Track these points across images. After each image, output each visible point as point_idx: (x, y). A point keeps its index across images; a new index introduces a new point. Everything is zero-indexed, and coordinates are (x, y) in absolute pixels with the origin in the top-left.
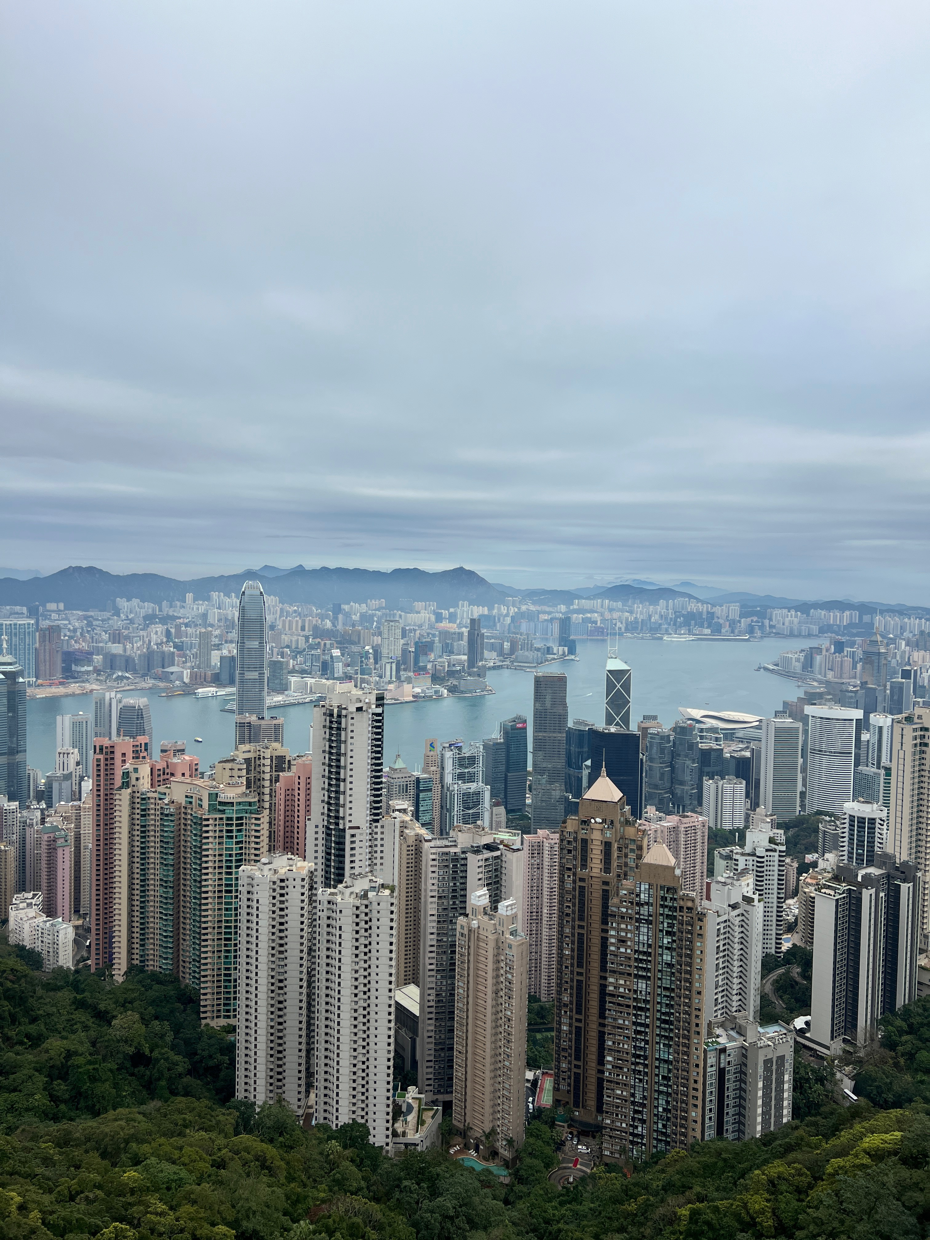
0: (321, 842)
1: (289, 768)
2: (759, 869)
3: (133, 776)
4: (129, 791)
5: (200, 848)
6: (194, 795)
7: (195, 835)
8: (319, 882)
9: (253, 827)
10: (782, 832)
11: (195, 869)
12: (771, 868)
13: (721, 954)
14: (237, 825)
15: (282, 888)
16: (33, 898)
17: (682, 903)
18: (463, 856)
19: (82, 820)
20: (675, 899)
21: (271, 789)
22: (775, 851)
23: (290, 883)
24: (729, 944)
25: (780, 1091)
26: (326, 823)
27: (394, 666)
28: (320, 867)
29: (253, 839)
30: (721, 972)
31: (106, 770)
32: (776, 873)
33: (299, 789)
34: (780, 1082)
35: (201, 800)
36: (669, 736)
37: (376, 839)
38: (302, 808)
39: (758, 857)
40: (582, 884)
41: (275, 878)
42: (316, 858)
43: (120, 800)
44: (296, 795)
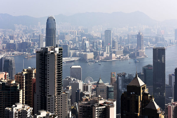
23: (22, 114)
26: (41, 94)
27: (109, 47)
41: (17, 112)
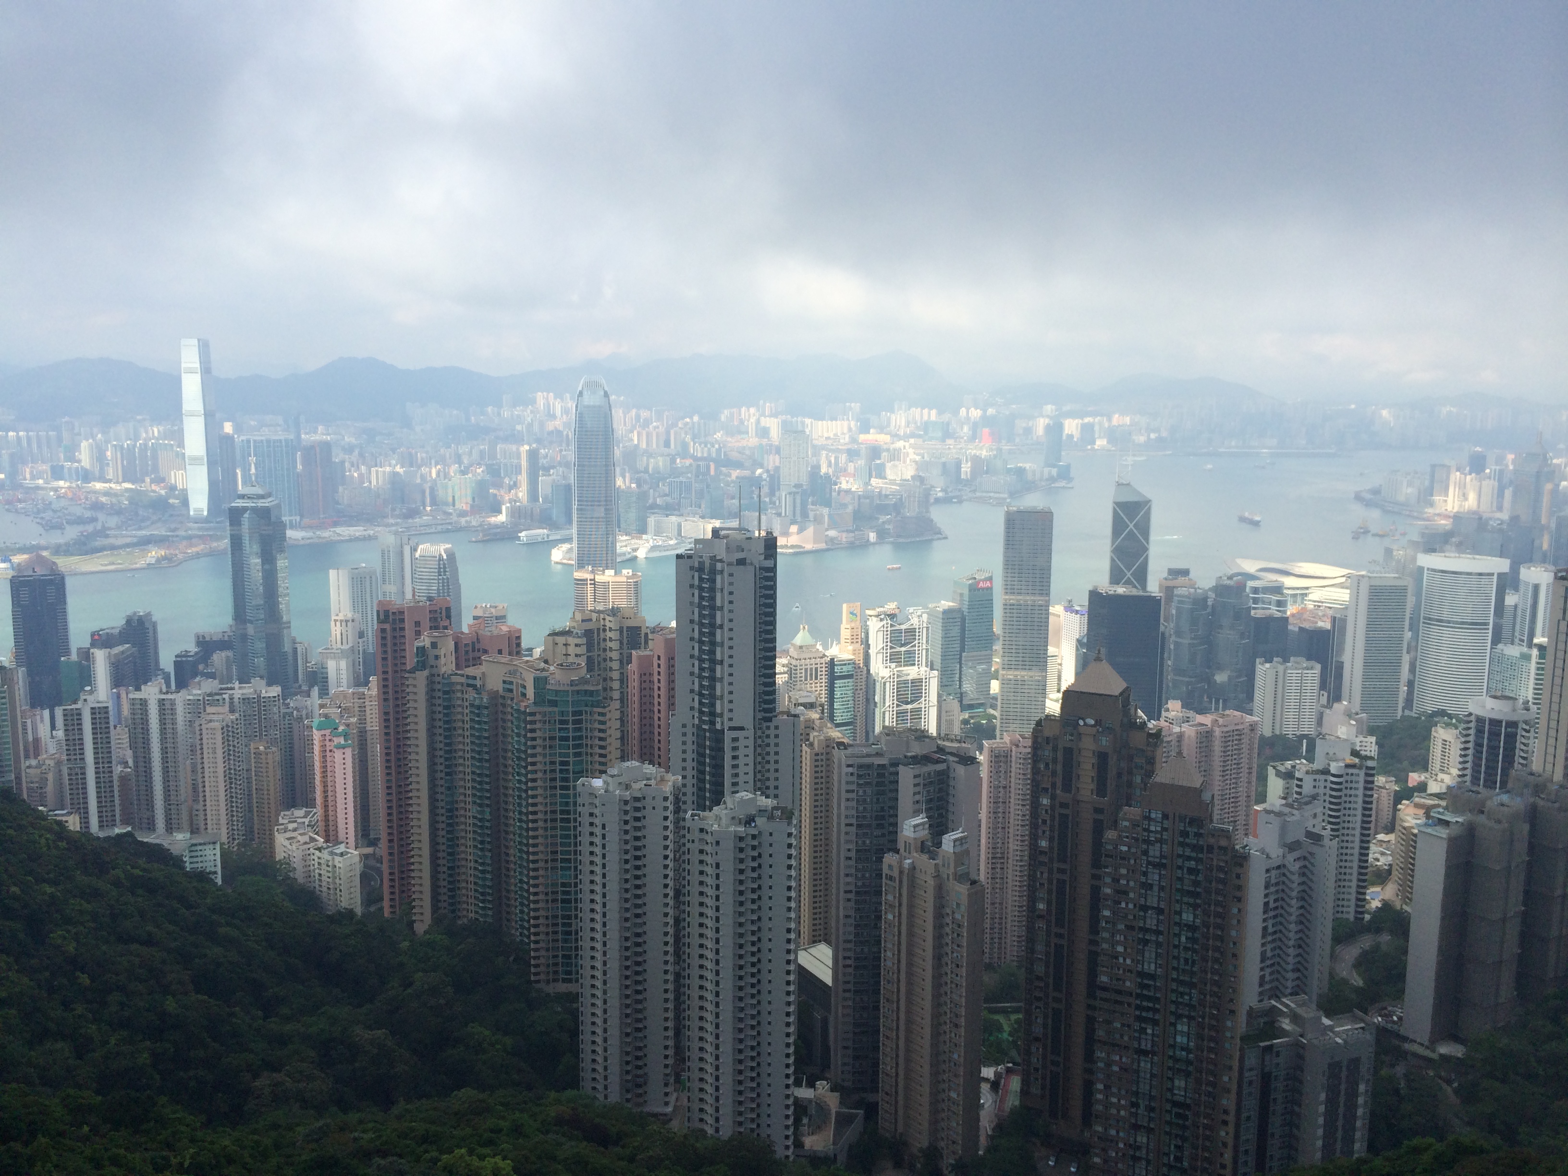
0: (690, 747)
1: (646, 642)
2: (1334, 793)
3: (432, 653)
4: (426, 673)
5: (525, 752)
6: (514, 680)
7: (518, 735)
8: (689, 802)
9: (597, 725)
10: (1373, 739)
11: (519, 782)
12: (1353, 792)
13: (1272, 914)
14: (575, 722)
15: (637, 809)
16: (305, 817)
17: (1212, 841)
18: (892, 769)
19: (368, 712)
20: (1201, 835)
21: (622, 674)
22: (1360, 768)
23: (648, 802)
24: (1283, 899)
25: (1351, 1107)
26: (696, 721)
27: (799, 497)
28: (690, 781)
29: (597, 742)
30: (1270, 938)
31: (395, 644)
32: (1360, 800)
33: (659, 673)
34: (1353, 1094)
35: (524, 687)
36: (1205, 599)
37: (768, 745)
38: (663, 700)
39: (1334, 776)
40: (1063, 811)
41: (627, 795)
42: (684, 769)
43: (415, 686)
44: (656, 681)
